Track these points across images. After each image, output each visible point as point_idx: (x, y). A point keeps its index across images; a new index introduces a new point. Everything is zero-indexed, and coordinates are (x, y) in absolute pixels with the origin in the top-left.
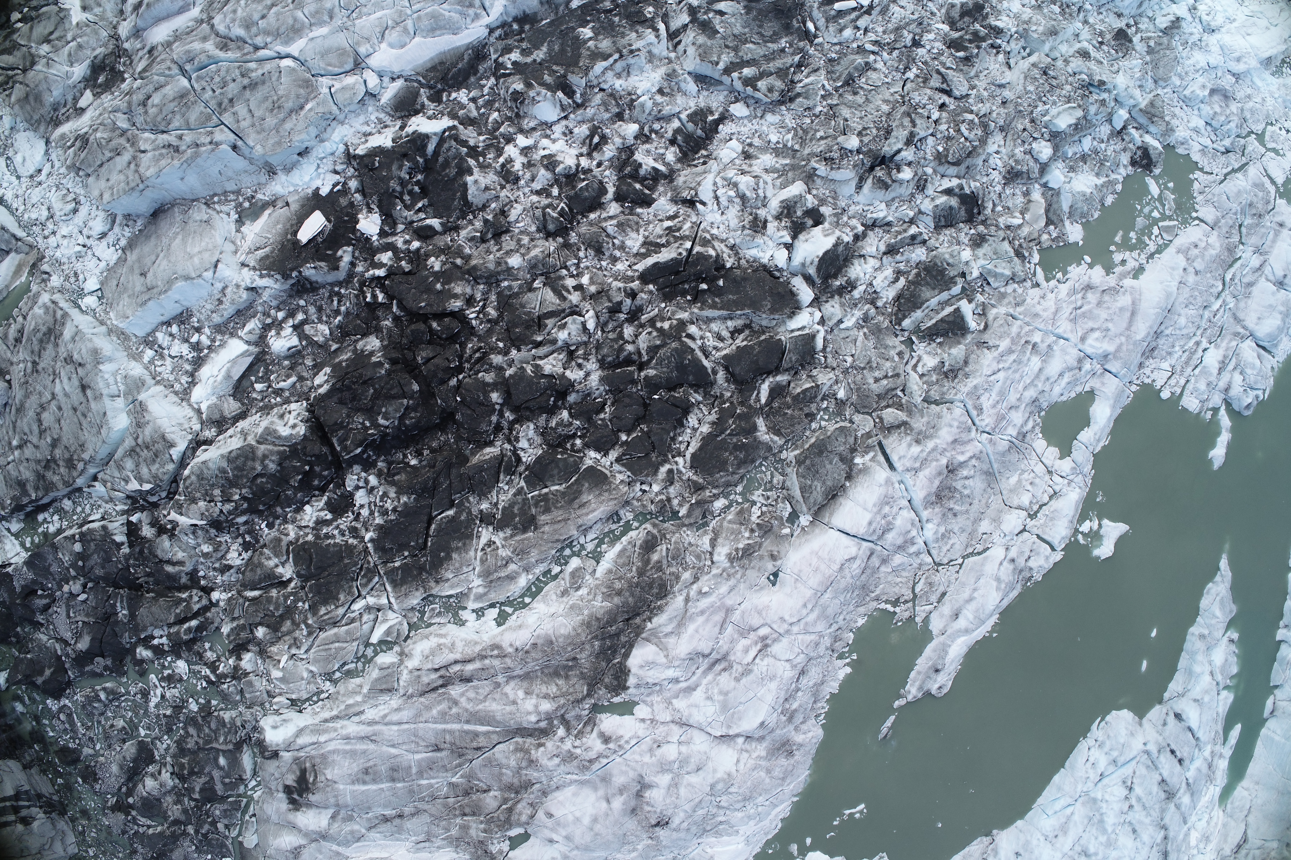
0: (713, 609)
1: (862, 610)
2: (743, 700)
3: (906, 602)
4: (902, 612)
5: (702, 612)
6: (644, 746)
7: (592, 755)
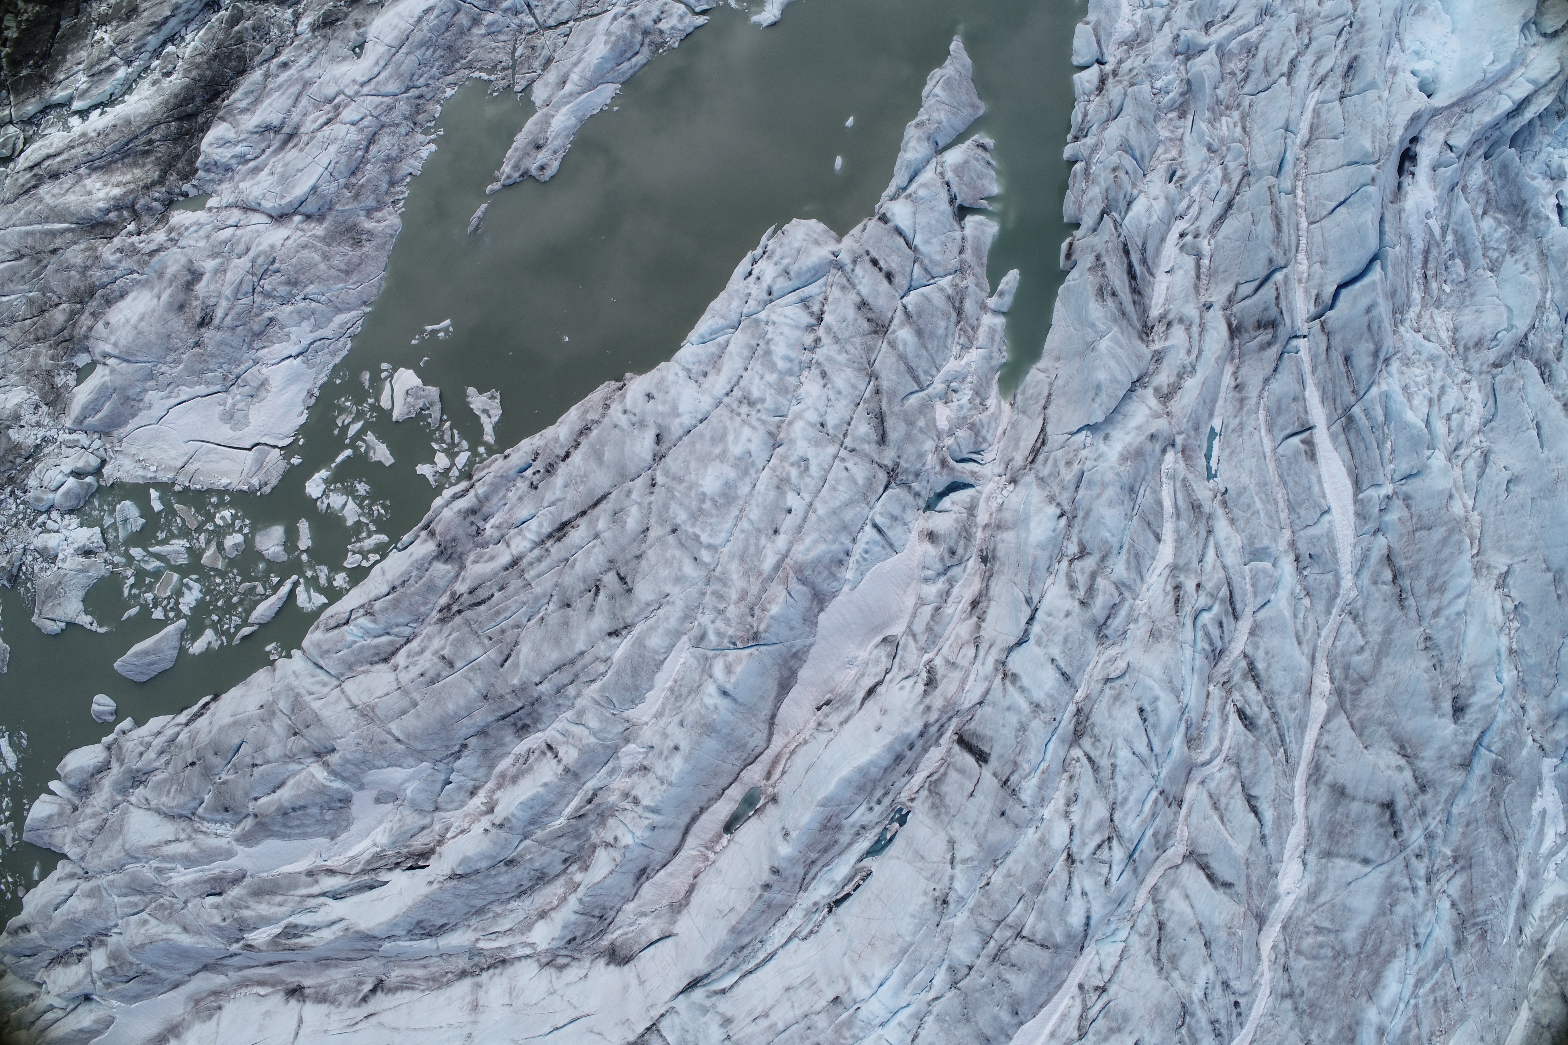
0: (290, 82)
1: (451, 78)
2: (300, 167)
3: (504, 69)
4: (499, 80)
5: (280, 86)
6: (202, 233)
7: (153, 247)
